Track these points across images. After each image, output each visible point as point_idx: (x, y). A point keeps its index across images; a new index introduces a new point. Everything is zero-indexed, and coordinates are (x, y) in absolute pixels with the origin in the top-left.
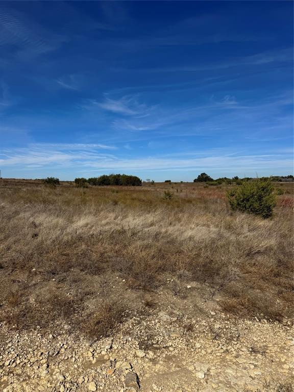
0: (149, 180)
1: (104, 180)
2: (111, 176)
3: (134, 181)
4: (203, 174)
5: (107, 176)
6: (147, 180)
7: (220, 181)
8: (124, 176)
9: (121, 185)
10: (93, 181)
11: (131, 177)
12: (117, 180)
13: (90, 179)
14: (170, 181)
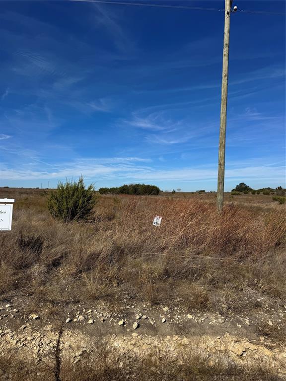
2: (131, 185)
3: (152, 191)
4: (242, 184)
8: (143, 186)
9: (140, 194)
11: (148, 186)
12: (135, 189)
14: (204, 191)
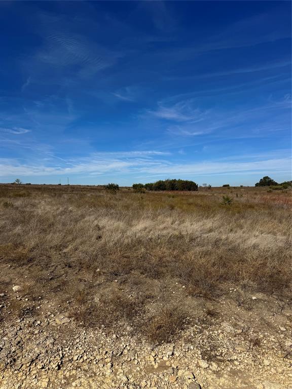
0: (206, 184)
1: (160, 186)
2: (167, 181)
3: (190, 186)
5: (162, 181)
6: (204, 185)
7: (285, 185)
8: (180, 181)
9: (177, 190)
10: (149, 187)
11: (187, 182)
12: (173, 184)
13: (146, 185)
14: (228, 185)
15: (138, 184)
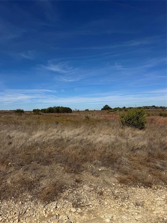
0: (76, 109)
1: (50, 110)
2: (54, 107)
3: (67, 110)
4: (106, 106)
5: (52, 108)
6: (75, 109)
7: (116, 109)
8: (62, 108)
9: (60, 112)
10: (44, 111)
11: (66, 108)
12: (58, 109)
13: (42, 110)
14: (88, 110)
15: (36, 109)
